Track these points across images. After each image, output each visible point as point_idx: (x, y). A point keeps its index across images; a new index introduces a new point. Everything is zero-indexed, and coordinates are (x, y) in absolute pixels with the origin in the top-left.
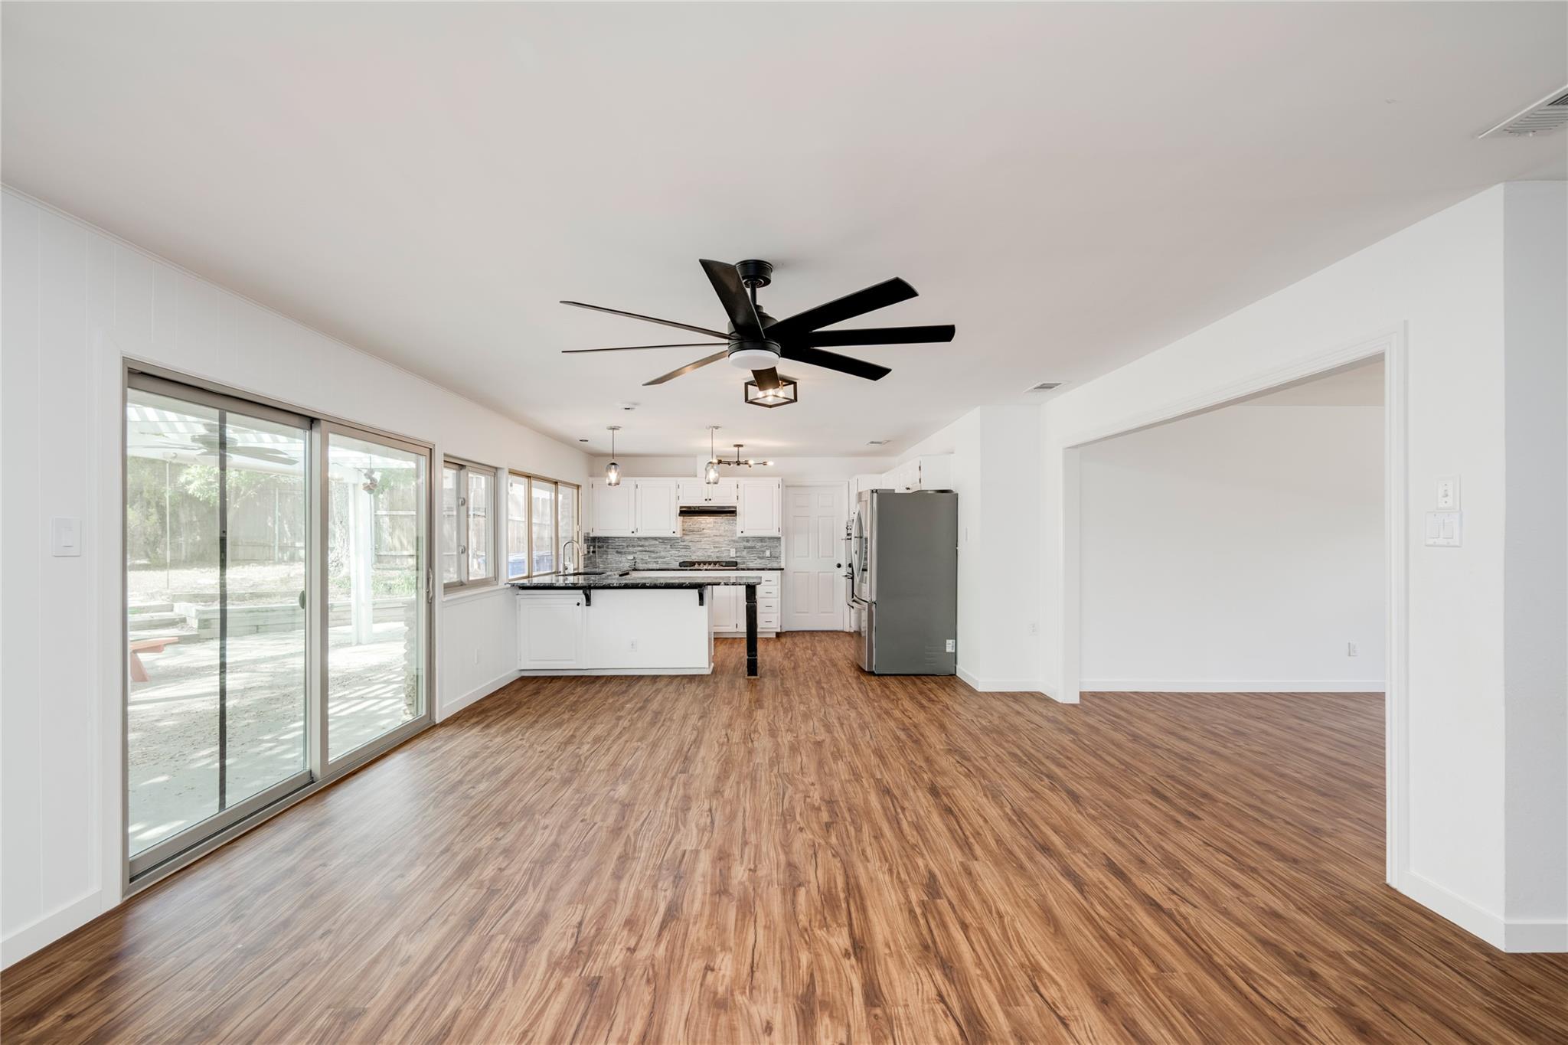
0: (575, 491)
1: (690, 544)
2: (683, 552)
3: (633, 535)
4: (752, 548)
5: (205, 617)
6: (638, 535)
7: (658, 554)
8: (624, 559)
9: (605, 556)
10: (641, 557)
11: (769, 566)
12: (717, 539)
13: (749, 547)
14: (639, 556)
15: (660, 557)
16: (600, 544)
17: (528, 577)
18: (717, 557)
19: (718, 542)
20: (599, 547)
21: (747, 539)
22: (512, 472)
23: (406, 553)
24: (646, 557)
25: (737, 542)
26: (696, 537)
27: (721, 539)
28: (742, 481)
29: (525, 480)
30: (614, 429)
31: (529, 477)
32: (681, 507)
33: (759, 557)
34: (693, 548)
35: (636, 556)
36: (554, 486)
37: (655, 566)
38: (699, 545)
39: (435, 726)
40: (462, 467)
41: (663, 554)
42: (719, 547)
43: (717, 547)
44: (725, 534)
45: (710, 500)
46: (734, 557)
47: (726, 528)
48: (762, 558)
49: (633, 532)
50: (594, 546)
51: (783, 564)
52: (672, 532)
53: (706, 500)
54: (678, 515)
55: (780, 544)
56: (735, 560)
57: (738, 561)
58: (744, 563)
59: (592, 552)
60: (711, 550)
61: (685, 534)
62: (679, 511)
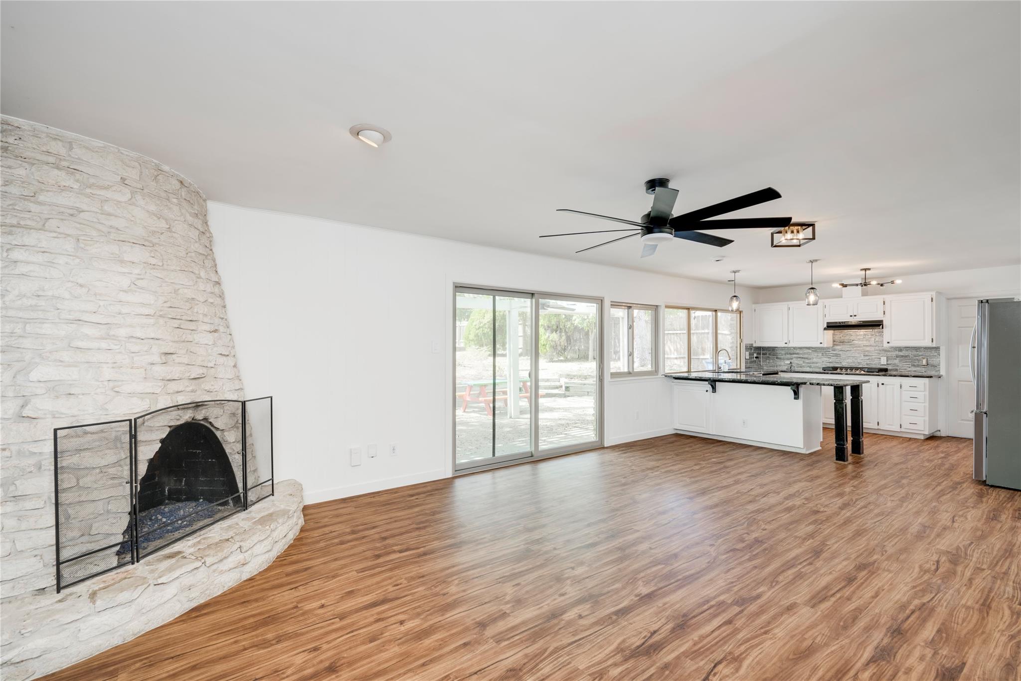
0: (738, 315)
1: (840, 353)
2: (833, 359)
3: (786, 345)
4: (906, 356)
5: (568, 385)
6: (790, 345)
8: (782, 364)
9: (768, 361)
10: (796, 362)
11: (925, 374)
12: (868, 349)
13: (902, 356)
14: (795, 361)
15: (813, 363)
16: (764, 352)
17: (688, 372)
18: (867, 364)
19: (867, 351)
20: (763, 354)
21: (900, 349)
22: (667, 307)
23: (672, 356)
24: (801, 362)
25: (889, 351)
26: (846, 347)
27: (873, 349)
28: (888, 298)
29: (686, 311)
30: (735, 272)
31: (688, 309)
32: (828, 323)
33: (914, 365)
34: (843, 356)
35: (792, 361)
36: (714, 313)
37: (808, 369)
38: (848, 354)
39: (604, 448)
40: (630, 307)
41: (815, 360)
42: (869, 356)
43: (867, 355)
44: (875, 345)
45: (855, 316)
46: (885, 365)
47: (877, 339)
48: (918, 366)
49: (786, 343)
50: (758, 354)
51: (943, 372)
52: (821, 343)
53: (851, 316)
54: (825, 329)
55: (939, 355)
56: (885, 367)
57: (889, 367)
58: (896, 370)
59: (756, 358)
60: (861, 358)
61: (834, 345)
62: (825, 326)
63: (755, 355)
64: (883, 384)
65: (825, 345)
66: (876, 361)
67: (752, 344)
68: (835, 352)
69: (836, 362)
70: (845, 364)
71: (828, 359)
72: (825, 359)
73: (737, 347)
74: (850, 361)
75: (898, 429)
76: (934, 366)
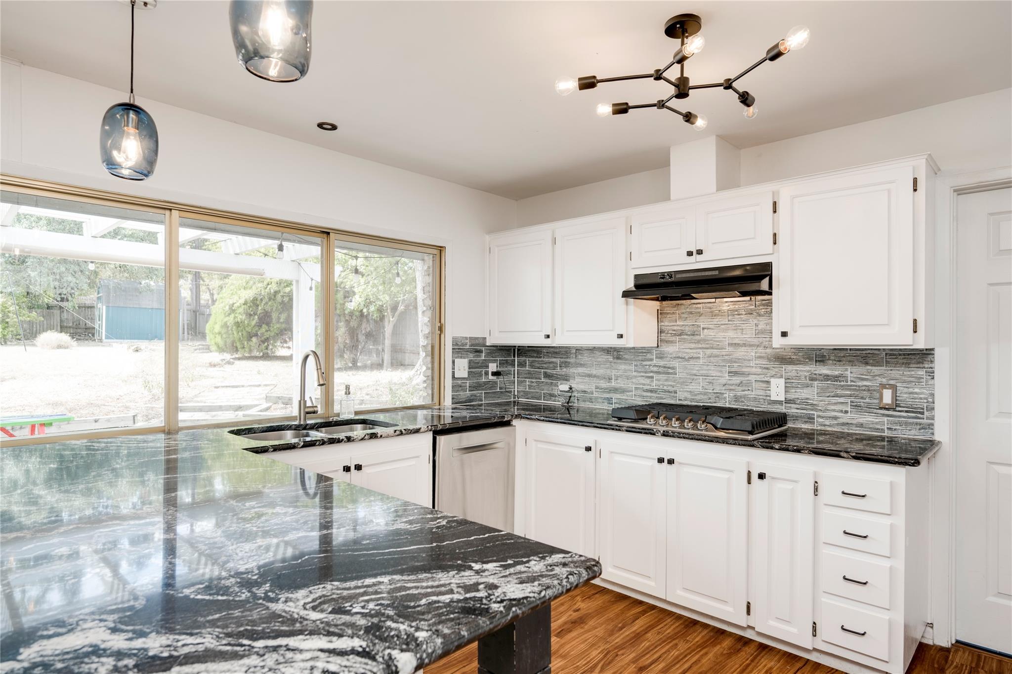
1: (676, 363)
4: (836, 378)
6: (556, 342)
7: (613, 384)
10: (582, 387)
12: (740, 353)
13: (827, 378)
15: (615, 390)
16: (521, 358)
18: (737, 399)
19: (738, 361)
20: (521, 364)
21: (819, 355)
25: (788, 361)
27: (750, 354)
28: (786, 191)
32: (636, 277)
33: (856, 407)
34: (681, 374)
41: (620, 384)
42: (743, 374)
43: (736, 373)
44: (756, 342)
45: (700, 252)
46: (780, 402)
47: (761, 326)
48: (869, 409)
49: (548, 336)
50: (502, 364)
51: (941, 433)
52: (621, 336)
53: (690, 254)
54: (626, 294)
55: (931, 374)
56: (782, 409)
57: (792, 410)
58: (810, 419)
59: (494, 374)
60: (723, 381)
61: (660, 341)
62: (631, 285)
63: (493, 367)
64: (761, 476)
65: (629, 342)
66: (756, 392)
67: (485, 338)
68: (662, 363)
69: (665, 391)
70: (683, 396)
71: (648, 381)
72: (642, 381)
73: (433, 347)
74: (693, 387)
75: (807, 641)
76: (918, 412)
